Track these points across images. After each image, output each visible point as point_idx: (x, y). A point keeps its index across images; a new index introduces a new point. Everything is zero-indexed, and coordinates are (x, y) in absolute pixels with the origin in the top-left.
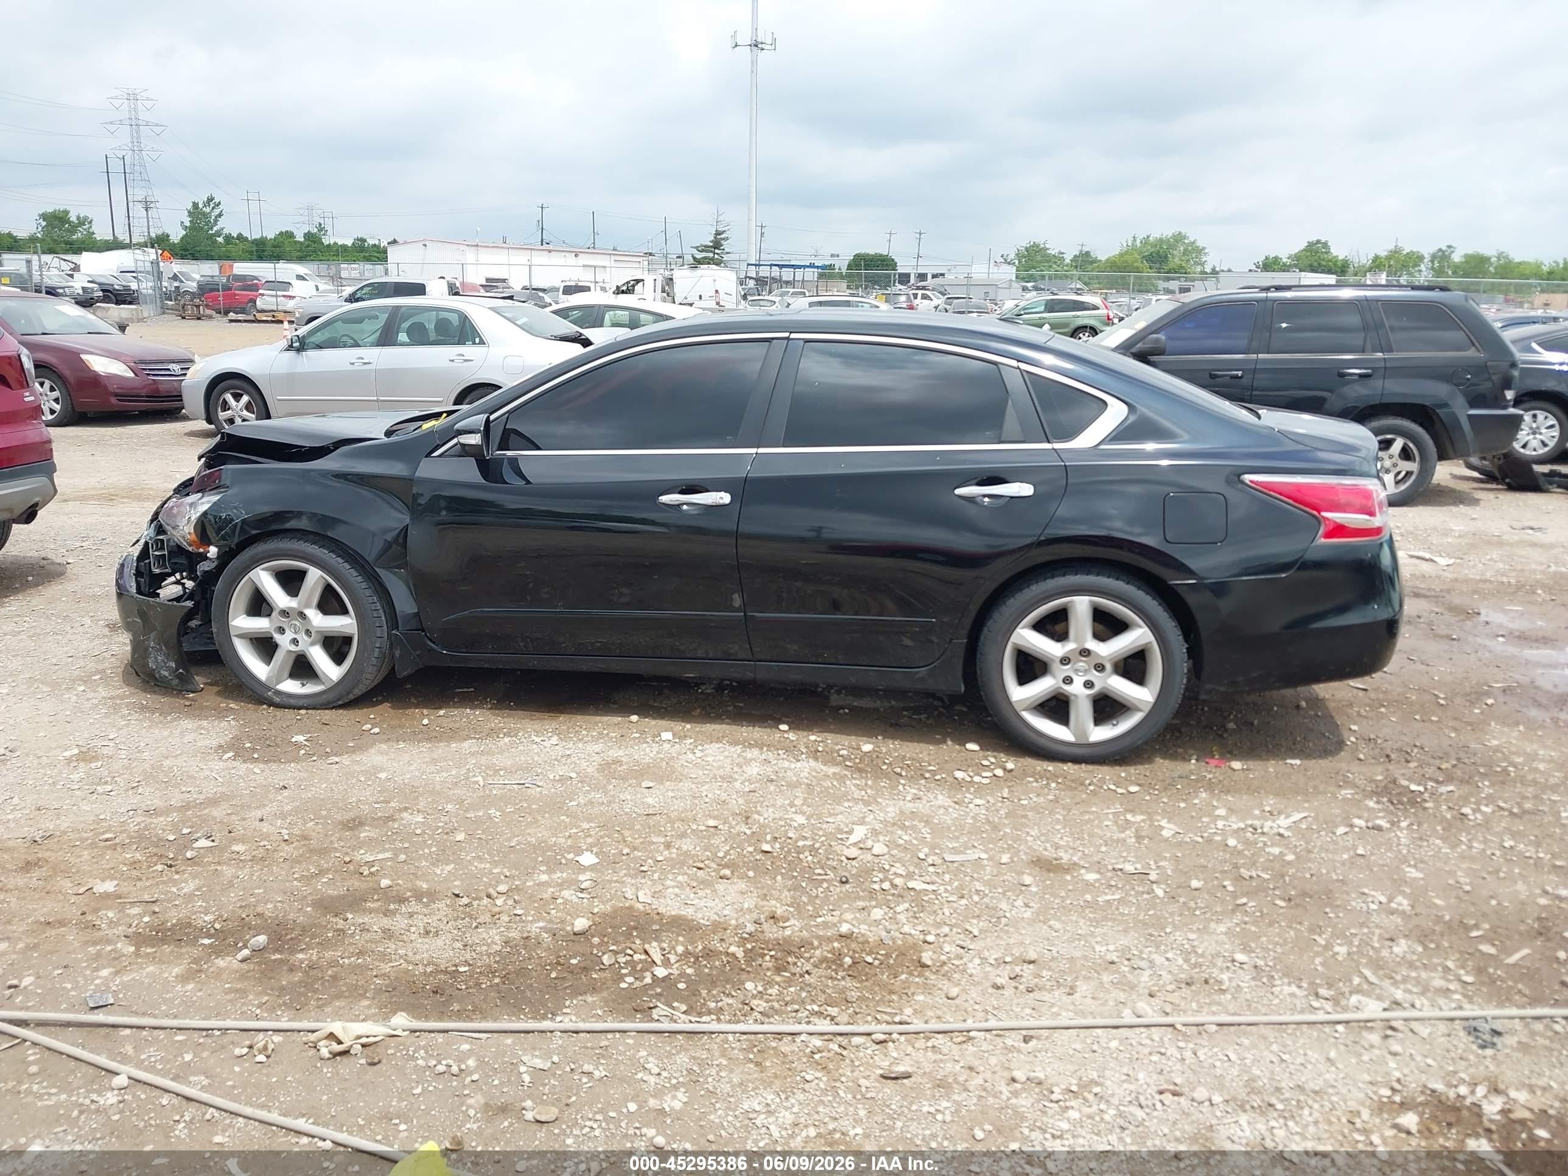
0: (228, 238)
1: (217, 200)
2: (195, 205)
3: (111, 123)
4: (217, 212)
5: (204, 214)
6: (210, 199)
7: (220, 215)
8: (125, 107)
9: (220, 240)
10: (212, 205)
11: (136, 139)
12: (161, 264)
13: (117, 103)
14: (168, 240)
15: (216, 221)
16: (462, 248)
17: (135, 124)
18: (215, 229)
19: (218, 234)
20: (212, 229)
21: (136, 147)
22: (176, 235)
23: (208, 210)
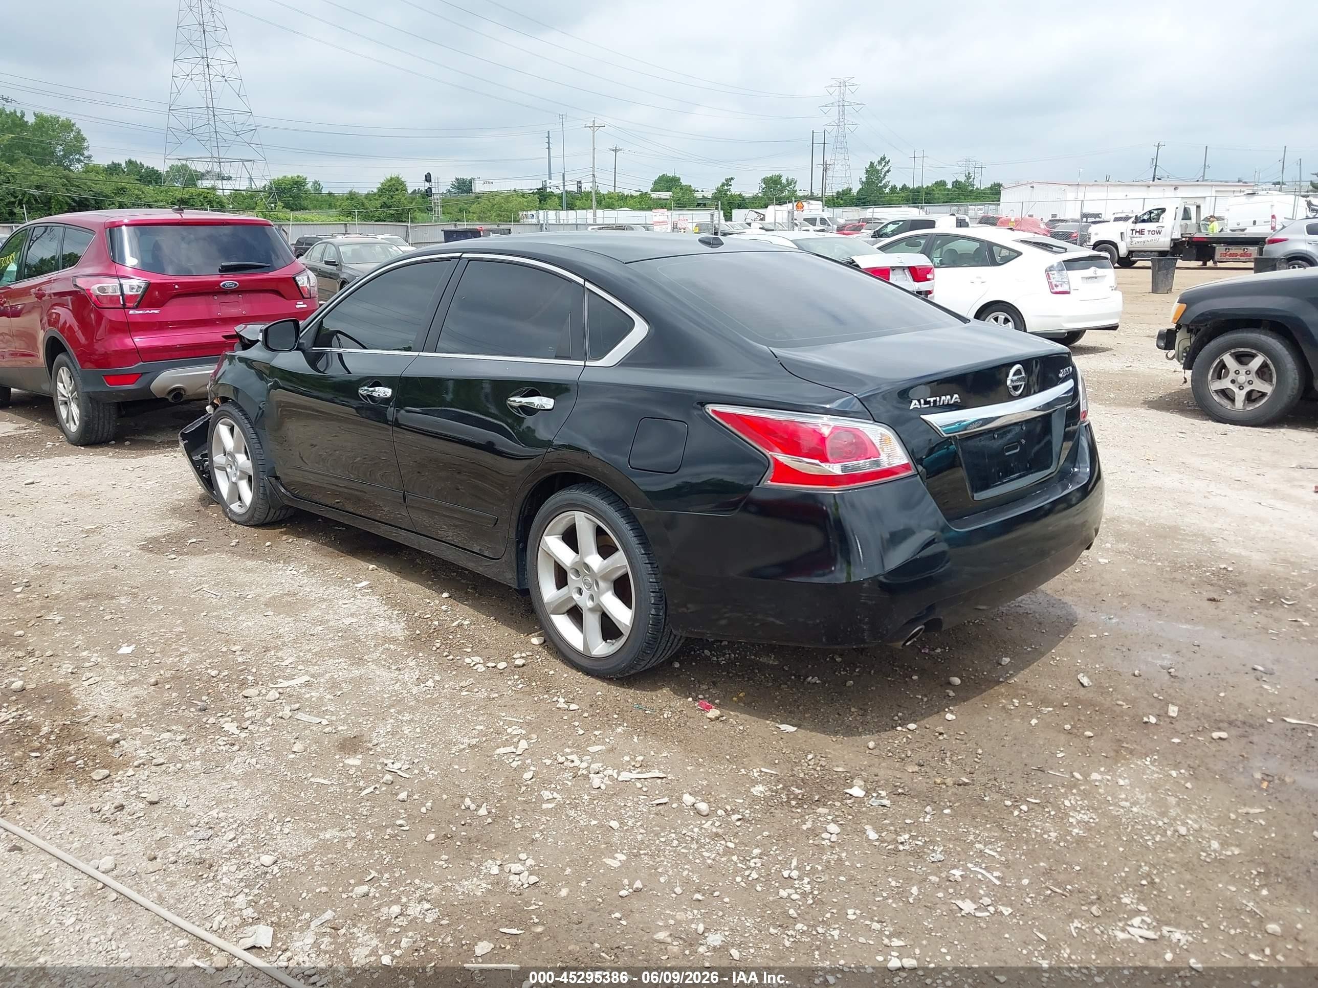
0: (893, 189)
1: (887, 160)
2: (872, 164)
3: (826, 106)
4: (886, 168)
5: (877, 171)
6: (883, 159)
7: (888, 171)
8: (837, 93)
9: (887, 190)
10: (883, 164)
11: (842, 115)
12: (796, 213)
13: (831, 91)
14: (850, 193)
15: (885, 175)
16: (1064, 187)
17: (842, 105)
18: (883, 182)
19: (885, 186)
20: (881, 182)
21: (841, 124)
22: (856, 188)
23: (879, 168)
